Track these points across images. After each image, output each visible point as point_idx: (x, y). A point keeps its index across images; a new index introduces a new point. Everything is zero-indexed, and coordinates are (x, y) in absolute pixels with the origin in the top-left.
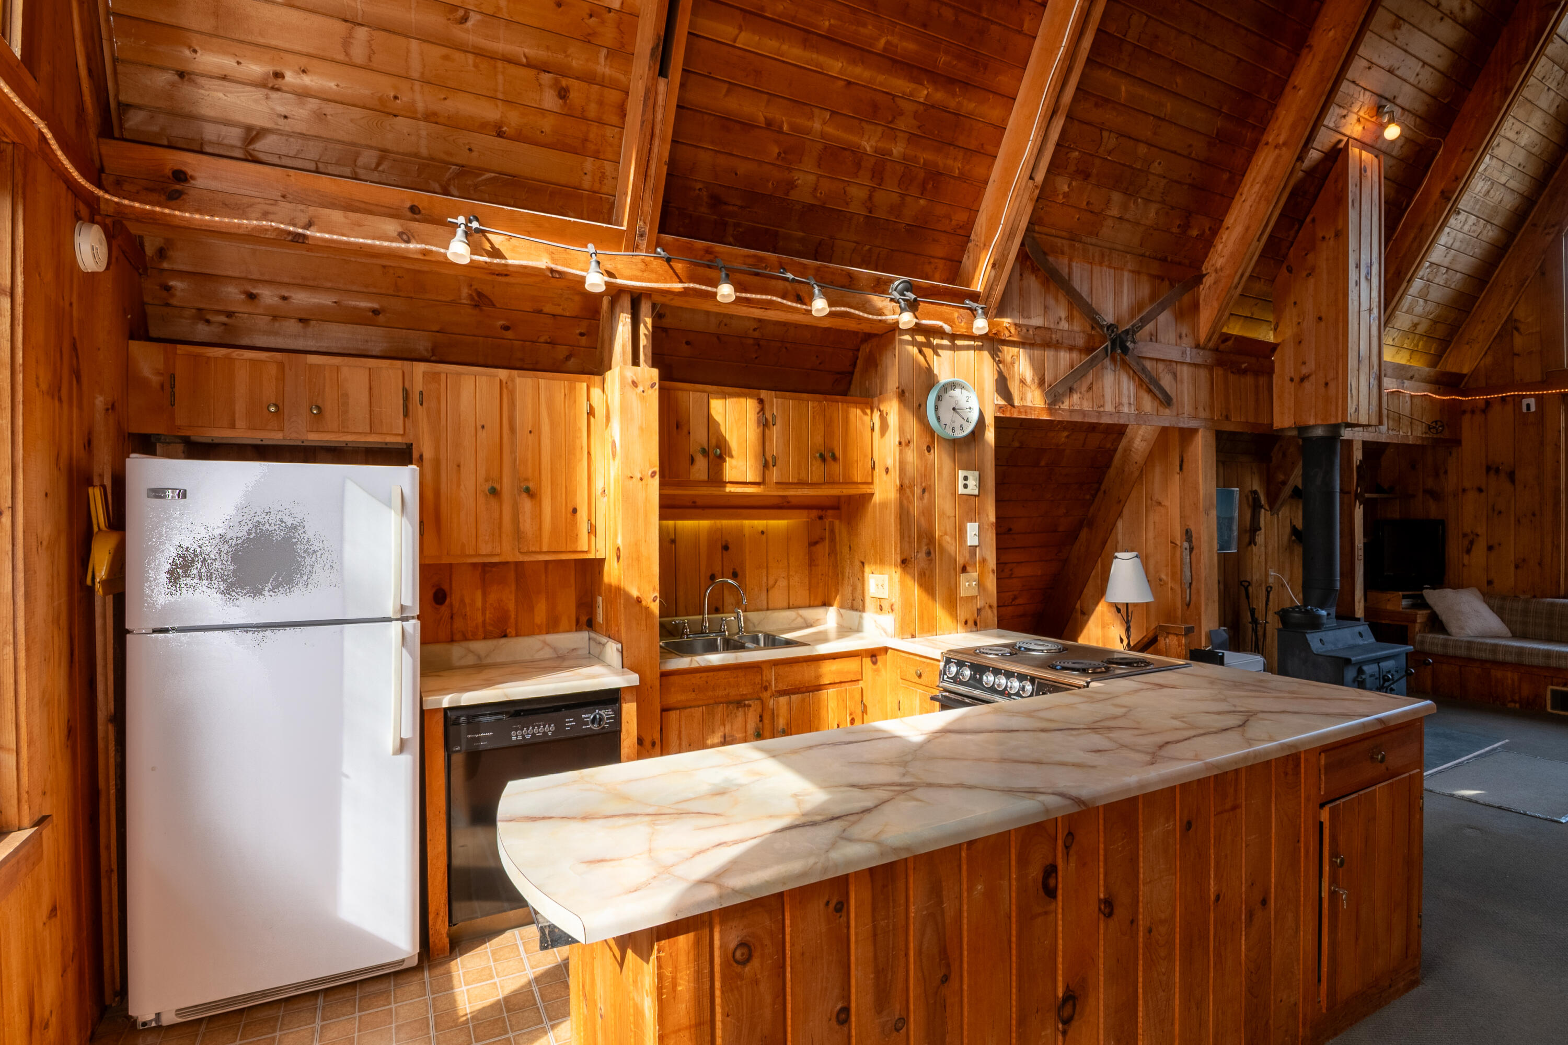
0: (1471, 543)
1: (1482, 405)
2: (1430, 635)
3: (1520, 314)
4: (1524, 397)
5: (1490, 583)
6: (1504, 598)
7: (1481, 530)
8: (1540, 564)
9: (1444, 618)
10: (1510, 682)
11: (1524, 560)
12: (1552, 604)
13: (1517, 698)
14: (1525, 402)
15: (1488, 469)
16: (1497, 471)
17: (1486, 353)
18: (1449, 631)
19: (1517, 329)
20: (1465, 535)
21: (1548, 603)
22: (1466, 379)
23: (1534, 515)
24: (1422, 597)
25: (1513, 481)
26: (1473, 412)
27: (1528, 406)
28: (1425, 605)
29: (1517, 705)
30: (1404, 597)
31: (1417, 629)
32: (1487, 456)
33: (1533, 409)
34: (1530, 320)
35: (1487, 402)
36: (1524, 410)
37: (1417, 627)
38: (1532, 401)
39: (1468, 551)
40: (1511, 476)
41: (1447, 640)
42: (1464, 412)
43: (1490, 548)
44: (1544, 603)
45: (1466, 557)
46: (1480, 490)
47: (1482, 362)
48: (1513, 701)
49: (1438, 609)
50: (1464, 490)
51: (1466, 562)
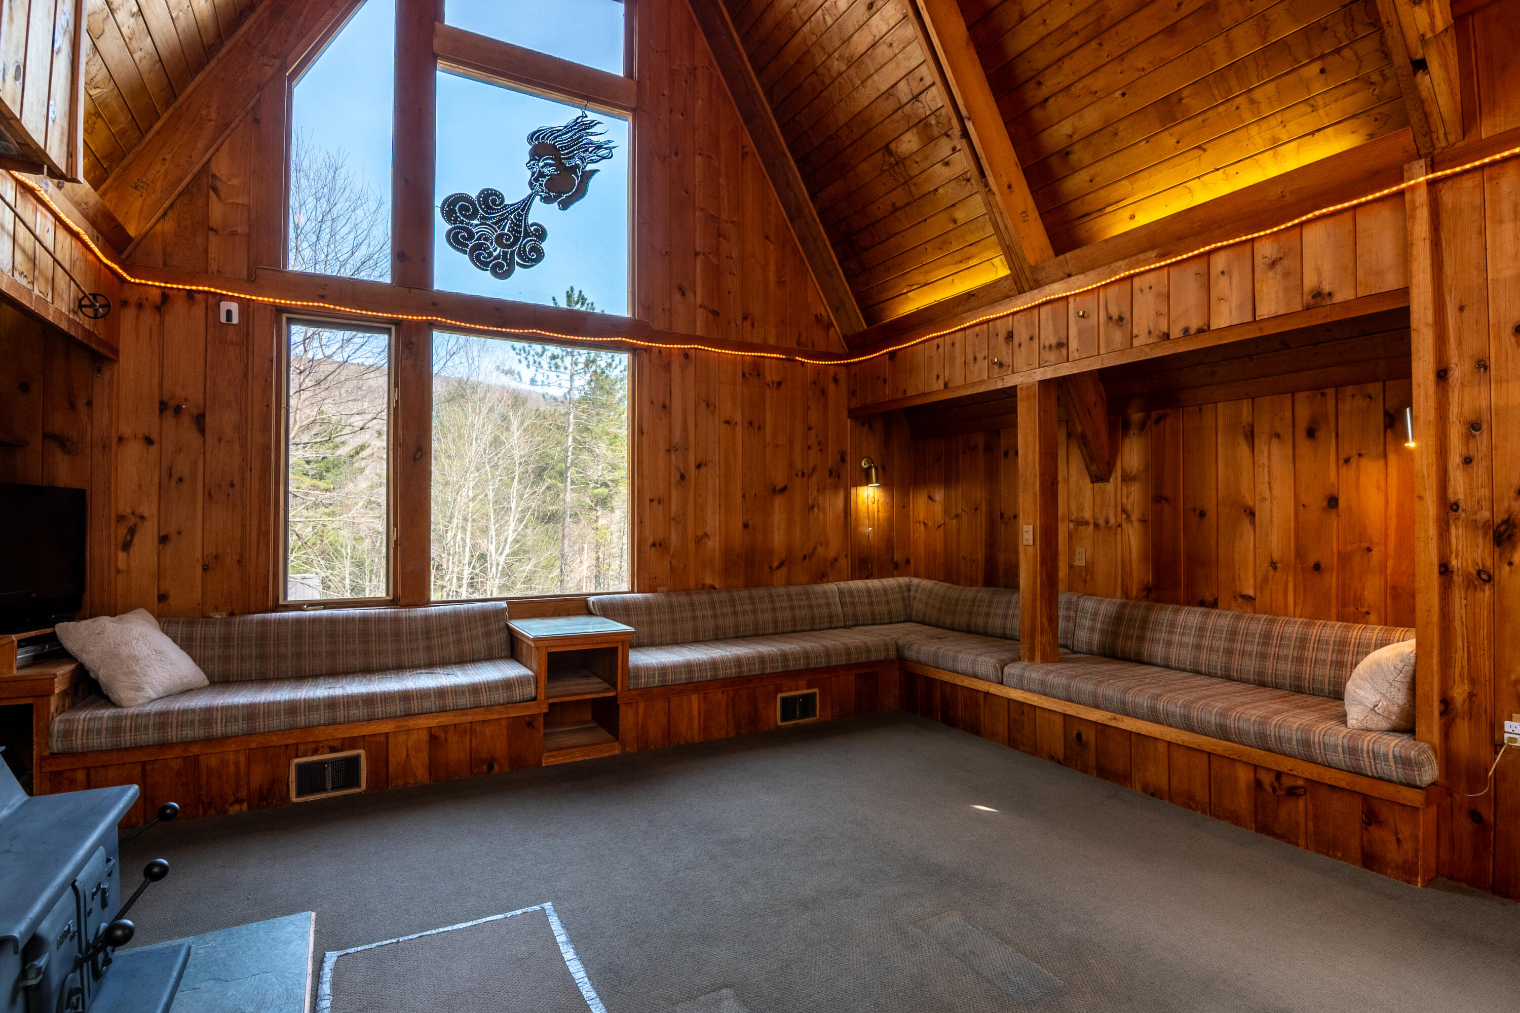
0: (132, 531)
1: (156, 295)
2: (83, 715)
3: (222, 167)
4: (223, 297)
5: (162, 598)
6: (191, 623)
7: (149, 509)
8: (239, 562)
9: (102, 675)
10: (232, 769)
11: (216, 557)
12: (264, 623)
13: (243, 794)
14: (225, 306)
15: (163, 406)
16: (178, 410)
17: (165, 214)
18: (114, 697)
19: (215, 189)
20: (121, 518)
21: (258, 622)
22: (130, 248)
23: (232, 485)
24: (53, 638)
25: (202, 431)
26: (140, 306)
27: (229, 313)
28: (61, 654)
29: (245, 806)
30: (22, 644)
31: (52, 709)
32: (161, 385)
33: (235, 320)
34: (235, 182)
35: (165, 295)
36: (223, 319)
37: (54, 702)
38: (234, 307)
39: (126, 546)
40: (200, 421)
41: (119, 718)
42: (125, 304)
43: (164, 540)
44: (251, 622)
45: (122, 556)
46: (149, 441)
47: (159, 226)
48: (238, 801)
49: (91, 658)
50: (120, 439)
51: (121, 565)
